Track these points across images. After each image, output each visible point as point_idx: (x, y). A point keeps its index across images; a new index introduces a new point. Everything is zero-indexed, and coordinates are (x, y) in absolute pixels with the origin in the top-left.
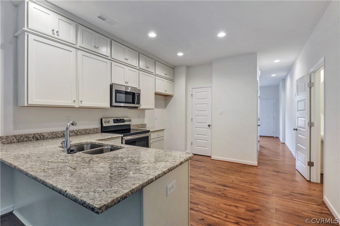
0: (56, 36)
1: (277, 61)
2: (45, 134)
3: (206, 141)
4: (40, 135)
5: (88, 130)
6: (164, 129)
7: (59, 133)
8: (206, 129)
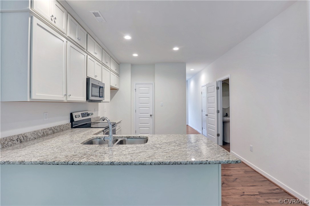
0: (53, 22)
1: (192, 70)
2: (28, 135)
3: (148, 128)
4: (23, 136)
5: (62, 126)
6: (120, 121)
7: (39, 131)
8: (148, 118)
